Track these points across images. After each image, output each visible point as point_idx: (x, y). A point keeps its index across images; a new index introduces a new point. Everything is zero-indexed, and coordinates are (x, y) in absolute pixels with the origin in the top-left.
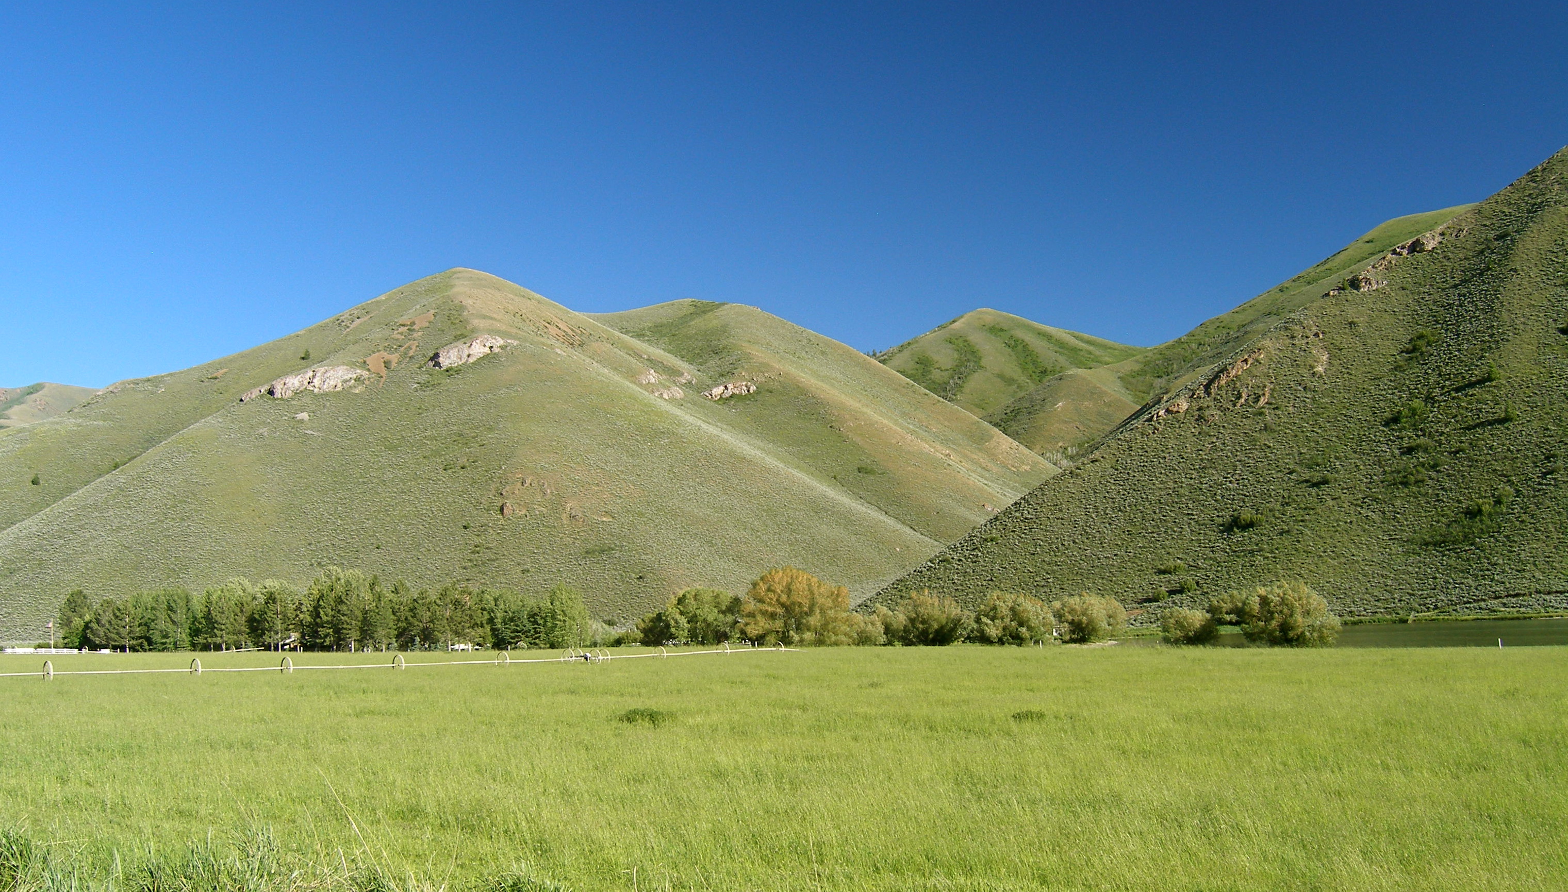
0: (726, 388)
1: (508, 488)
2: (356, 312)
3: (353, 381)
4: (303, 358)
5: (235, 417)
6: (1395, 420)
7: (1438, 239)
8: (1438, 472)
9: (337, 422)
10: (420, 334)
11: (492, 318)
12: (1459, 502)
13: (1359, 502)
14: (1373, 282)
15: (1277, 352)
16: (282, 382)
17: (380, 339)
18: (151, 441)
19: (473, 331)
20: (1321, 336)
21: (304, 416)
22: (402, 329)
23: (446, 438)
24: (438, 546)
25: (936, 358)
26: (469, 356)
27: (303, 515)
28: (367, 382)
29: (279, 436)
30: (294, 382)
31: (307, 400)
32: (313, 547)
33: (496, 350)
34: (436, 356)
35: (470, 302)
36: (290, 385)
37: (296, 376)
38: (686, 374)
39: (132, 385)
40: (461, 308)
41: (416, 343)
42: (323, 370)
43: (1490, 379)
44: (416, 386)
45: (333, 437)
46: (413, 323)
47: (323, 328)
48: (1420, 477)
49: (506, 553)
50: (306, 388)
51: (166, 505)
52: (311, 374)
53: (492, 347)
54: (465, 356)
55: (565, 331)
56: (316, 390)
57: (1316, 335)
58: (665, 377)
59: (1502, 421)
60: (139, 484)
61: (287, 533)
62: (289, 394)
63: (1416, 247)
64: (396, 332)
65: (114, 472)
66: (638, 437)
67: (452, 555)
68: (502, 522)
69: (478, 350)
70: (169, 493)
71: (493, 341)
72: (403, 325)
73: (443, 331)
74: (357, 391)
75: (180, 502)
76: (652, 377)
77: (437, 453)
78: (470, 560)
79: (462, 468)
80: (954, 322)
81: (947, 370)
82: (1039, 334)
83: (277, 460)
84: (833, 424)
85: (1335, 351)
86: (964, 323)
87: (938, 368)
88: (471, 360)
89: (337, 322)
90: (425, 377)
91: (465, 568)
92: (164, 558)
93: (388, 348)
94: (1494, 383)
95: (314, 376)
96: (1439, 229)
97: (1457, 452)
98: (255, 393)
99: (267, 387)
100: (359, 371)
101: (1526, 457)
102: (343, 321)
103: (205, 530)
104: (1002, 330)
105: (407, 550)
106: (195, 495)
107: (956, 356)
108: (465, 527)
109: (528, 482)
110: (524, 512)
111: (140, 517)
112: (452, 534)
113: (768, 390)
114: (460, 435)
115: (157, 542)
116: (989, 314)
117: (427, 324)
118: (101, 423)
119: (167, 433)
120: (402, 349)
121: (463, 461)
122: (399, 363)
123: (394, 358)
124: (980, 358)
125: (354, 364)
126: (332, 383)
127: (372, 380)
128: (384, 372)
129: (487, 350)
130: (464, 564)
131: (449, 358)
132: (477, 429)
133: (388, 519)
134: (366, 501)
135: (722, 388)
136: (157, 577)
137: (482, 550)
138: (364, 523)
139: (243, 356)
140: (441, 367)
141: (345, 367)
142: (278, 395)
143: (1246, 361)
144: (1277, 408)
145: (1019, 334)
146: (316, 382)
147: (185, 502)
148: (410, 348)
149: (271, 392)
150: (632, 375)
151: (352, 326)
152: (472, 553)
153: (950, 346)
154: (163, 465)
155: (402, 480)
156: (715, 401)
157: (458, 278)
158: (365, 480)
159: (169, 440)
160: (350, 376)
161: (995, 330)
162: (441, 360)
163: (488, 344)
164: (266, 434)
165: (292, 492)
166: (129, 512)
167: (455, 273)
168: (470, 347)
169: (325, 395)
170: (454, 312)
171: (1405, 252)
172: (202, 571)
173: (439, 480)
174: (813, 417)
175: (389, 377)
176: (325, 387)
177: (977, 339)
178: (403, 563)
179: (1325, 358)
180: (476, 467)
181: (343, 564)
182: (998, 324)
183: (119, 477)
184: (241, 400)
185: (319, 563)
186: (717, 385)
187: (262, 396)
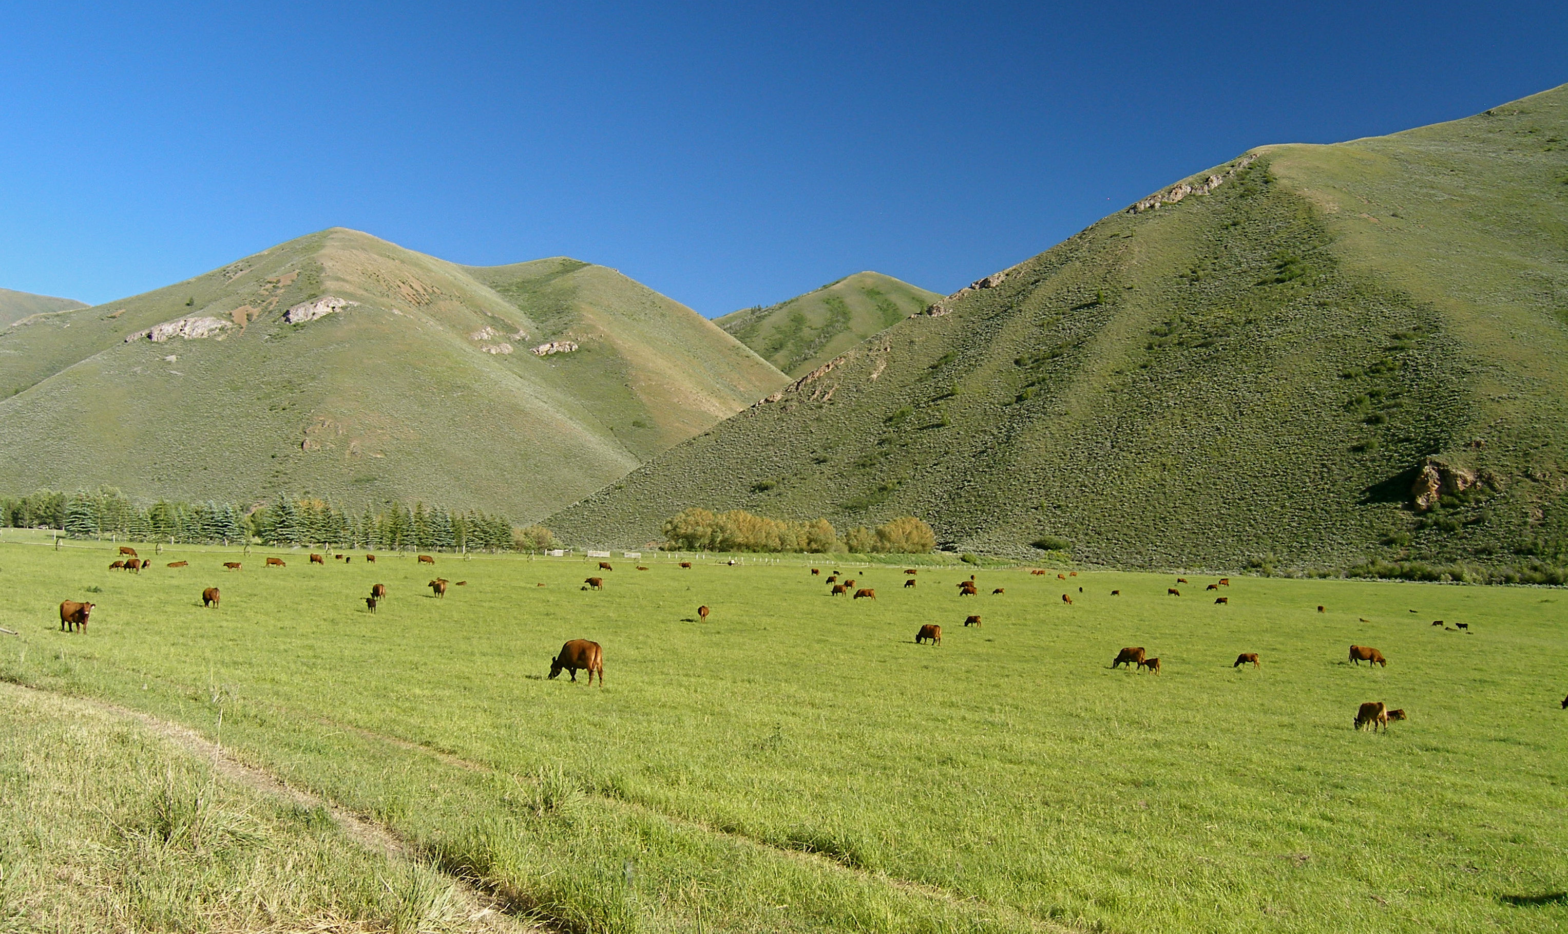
0: (552, 345)
1: (311, 428)
2: (240, 265)
3: (218, 330)
4: (188, 305)
5: (118, 355)
6: (890, 419)
7: (1003, 277)
8: (887, 459)
9: (198, 365)
10: (282, 291)
11: (344, 280)
12: (883, 481)
13: (832, 477)
14: (942, 310)
15: (854, 361)
16: (159, 329)
17: (248, 294)
18: (52, 370)
19: (323, 292)
20: (889, 350)
21: (173, 358)
22: (270, 286)
23: (278, 384)
24: (250, 470)
25: (809, 316)
26: (314, 314)
27: (155, 441)
28: (229, 332)
29: (149, 375)
30: (169, 329)
31: (177, 344)
32: (157, 466)
33: (337, 310)
34: (288, 313)
35: (330, 264)
36: (165, 331)
37: (171, 324)
38: (521, 332)
39: (43, 319)
40: (322, 269)
41: (277, 299)
42: (193, 320)
43: (952, 395)
44: (267, 337)
45: (193, 377)
46: (279, 281)
47: (210, 277)
48: (875, 461)
49: (297, 478)
50: (178, 335)
51: (50, 427)
52: (183, 323)
53: (334, 308)
54: (310, 314)
55: (417, 291)
56: (186, 337)
57: (886, 349)
58: (501, 334)
59: (938, 426)
60: (32, 408)
61: (140, 454)
62: (164, 338)
63: (985, 284)
64: (263, 288)
65: (14, 397)
66: (435, 390)
67: (257, 478)
68: (301, 454)
69: (322, 309)
70: (53, 417)
71: (336, 302)
72: (270, 282)
73: (301, 289)
74: (220, 339)
75: (61, 425)
76: (487, 333)
77: (268, 396)
78: (270, 482)
79: (284, 409)
80: (837, 283)
81: (816, 329)
82: (913, 298)
83: (144, 394)
84: (629, 383)
85: (891, 360)
86: (845, 285)
87: (809, 327)
88: (315, 318)
89: (224, 273)
90: (276, 330)
91: (264, 488)
92: (42, 469)
93: (253, 303)
94: (953, 397)
95: (185, 325)
96: (1006, 271)
97: (904, 446)
98: (137, 336)
99: (147, 332)
100: (224, 322)
101: (936, 452)
102: (228, 273)
103: (76, 448)
104: (879, 293)
105: (226, 472)
106: (73, 420)
107: (828, 315)
108: (273, 457)
109: (327, 423)
110: (319, 447)
111: (28, 436)
112: (262, 461)
113: (587, 350)
114: (290, 382)
115: (38, 456)
116: (870, 277)
117: (290, 283)
118: (13, 352)
119: (67, 364)
120: (265, 303)
121: (286, 404)
122: (259, 316)
123: (256, 311)
124: (849, 319)
125: (221, 315)
126: (200, 331)
127: (234, 330)
128: (245, 323)
129: (330, 310)
130: (265, 485)
131: (297, 315)
132: (303, 377)
133: (218, 447)
134: (206, 431)
135: (549, 346)
136: (34, 483)
137: (281, 475)
138: (200, 449)
139: (139, 298)
140: (290, 322)
141: (213, 318)
142: (154, 339)
143: (828, 366)
144: (832, 404)
145: (894, 298)
146: (187, 330)
147: (65, 425)
148: (271, 304)
149: (150, 336)
150: (467, 330)
151: (234, 278)
152: (273, 477)
153: (827, 306)
154: (53, 394)
155: (236, 417)
156: (541, 357)
157: (333, 238)
158: (209, 415)
159: (61, 373)
160: (216, 326)
161: (872, 293)
162: (291, 316)
163: (331, 305)
164: (139, 372)
165: (150, 421)
166: (20, 431)
167: (332, 233)
168: (315, 306)
169: (194, 340)
170: (314, 273)
171: (977, 287)
172: (69, 480)
173: (264, 418)
174: (615, 376)
175: (248, 328)
176: (194, 334)
177: (851, 301)
178: (221, 481)
179: (882, 368)
180: (294, 410)
181: (177, 480)
182: (877, 287)
183: (17, 401)
184: (126, 341)
185: (159, 479)
186: (544, 343)
187: (142, 339)
